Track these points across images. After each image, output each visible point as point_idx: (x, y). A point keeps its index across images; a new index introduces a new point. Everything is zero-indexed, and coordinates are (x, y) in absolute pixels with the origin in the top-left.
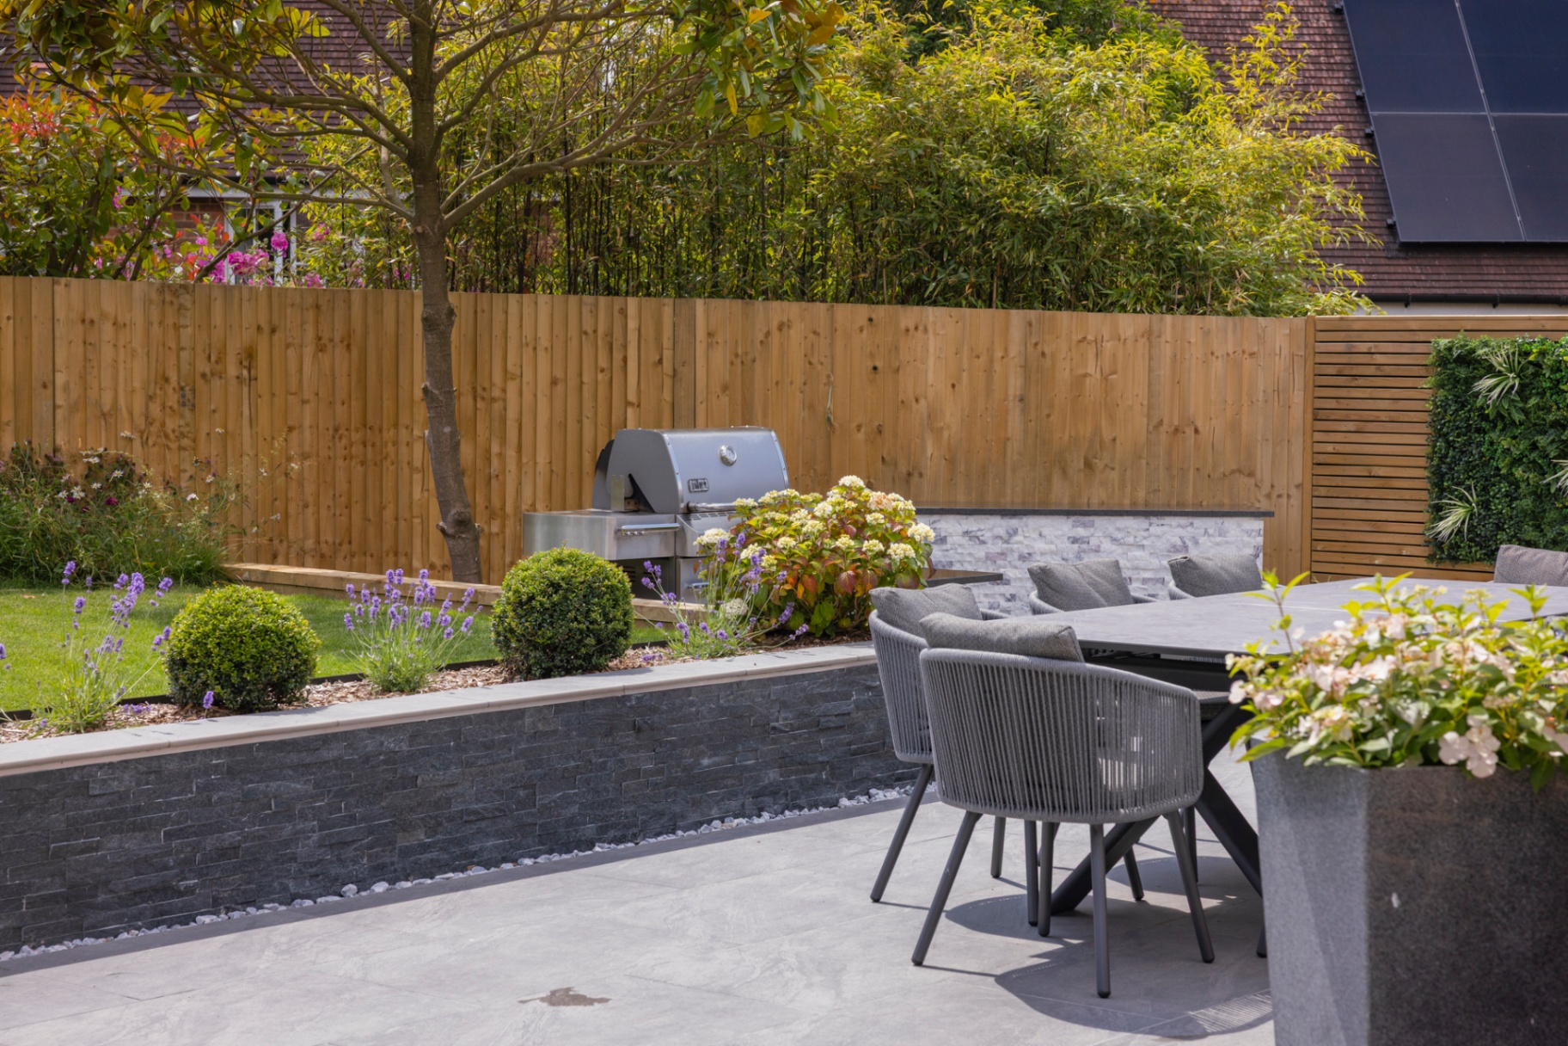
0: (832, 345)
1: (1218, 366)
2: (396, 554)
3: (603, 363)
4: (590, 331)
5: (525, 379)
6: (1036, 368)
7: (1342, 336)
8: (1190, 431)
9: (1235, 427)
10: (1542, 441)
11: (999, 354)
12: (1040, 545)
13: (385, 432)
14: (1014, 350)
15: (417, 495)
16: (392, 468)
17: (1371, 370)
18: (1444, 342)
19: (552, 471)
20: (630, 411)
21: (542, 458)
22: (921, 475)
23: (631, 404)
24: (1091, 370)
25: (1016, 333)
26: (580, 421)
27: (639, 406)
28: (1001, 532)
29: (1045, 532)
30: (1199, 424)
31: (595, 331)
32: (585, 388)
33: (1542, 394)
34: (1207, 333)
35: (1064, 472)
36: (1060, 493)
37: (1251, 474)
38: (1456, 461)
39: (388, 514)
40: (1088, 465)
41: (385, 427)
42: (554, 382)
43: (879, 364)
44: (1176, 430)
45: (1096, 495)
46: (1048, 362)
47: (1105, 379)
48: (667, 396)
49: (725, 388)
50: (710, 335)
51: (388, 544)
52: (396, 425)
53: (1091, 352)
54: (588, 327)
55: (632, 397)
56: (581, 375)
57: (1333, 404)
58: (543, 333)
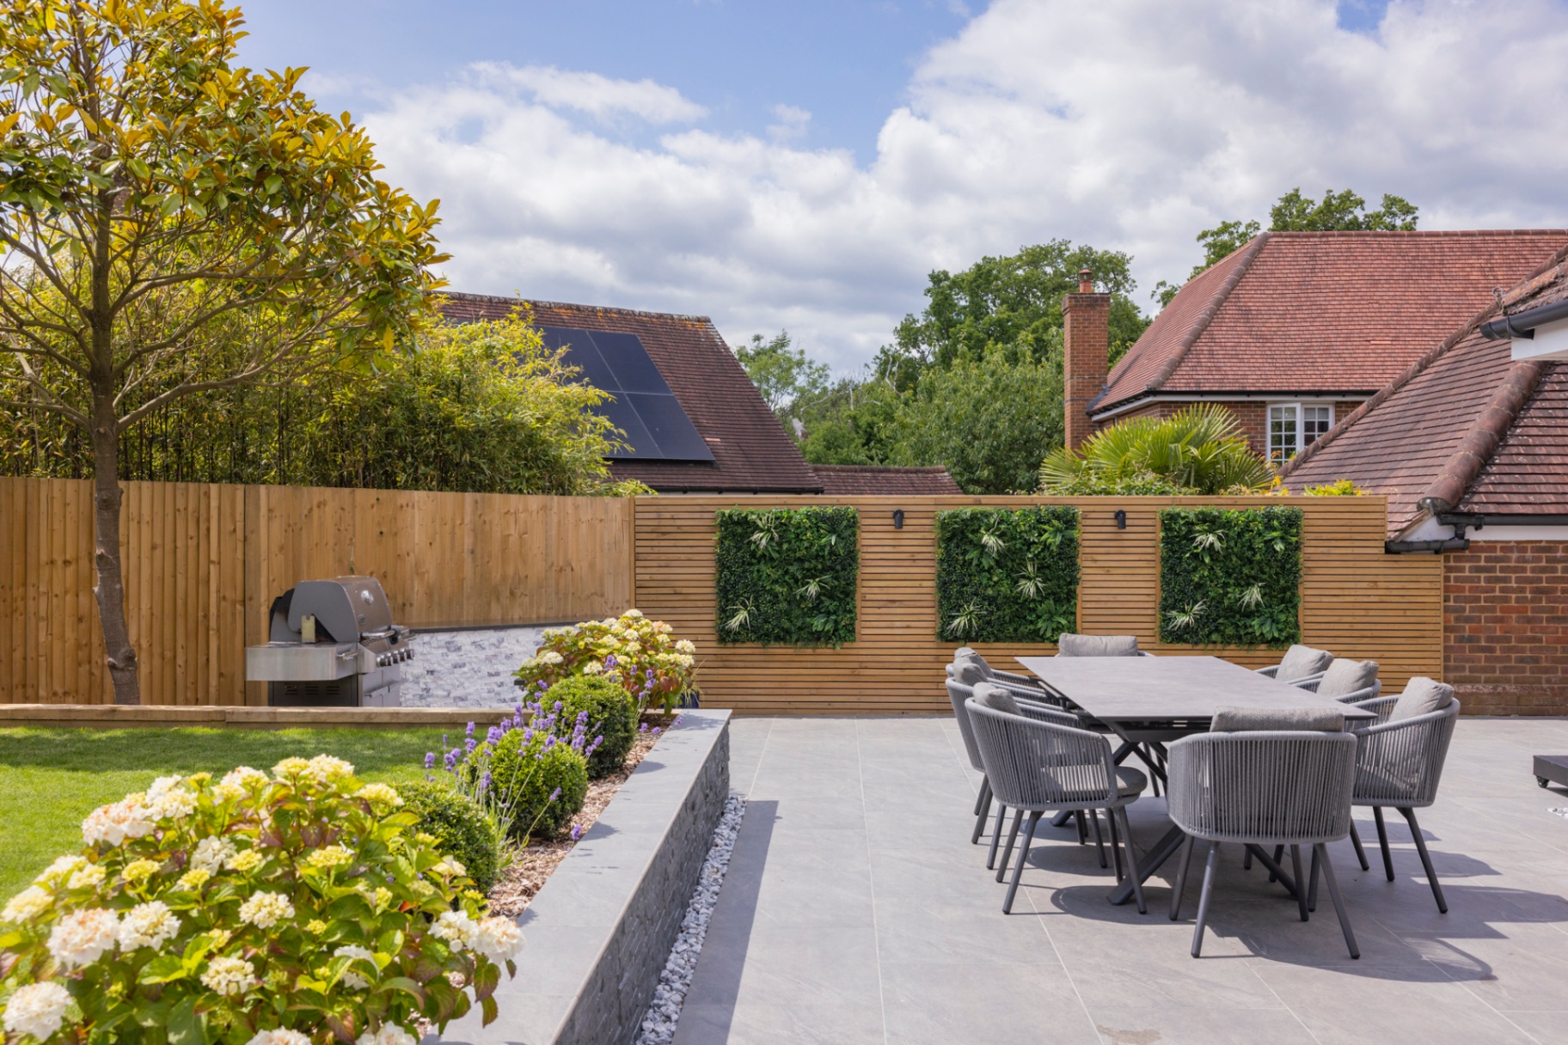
0: (353, 517)
1: (584, 528)
2: (24, 686)
3: (192, 532)
4: (182, 508)
5: (131, 545)
6: (481, 532)
7: (654, 508)
8: (569, 569)
9: (592, 566)
10: (792, 569)
11: (458, 522)
12: (517, 648)
13: (15, 591)
14: (467, 519)
15: (42, 638)
16: (22, 618)
17: (675, 529)
18: (727, 512)
19: (152, 614)
20: (212, 567)
21: (145, 605)
22: (411, 605)
23: (213, 562)
24: (512, 531)
25: (468, 508)
26: (175, 577)
27: (219, 563)
28: (494, 640)
29: (520, 639)
30: (574, 565)
31: (186, 509)
32: (178, 551)
33: (789, 542)
34: (577, 507)
35: (498, 599)
36: (496, 613)
37: (602, 595)
38: (736, 583)
39: (18, 655)
40: (512, 593)
41: (15, 586)
42: (153, 548)
43: (384, 530)
44: (561, 570)
45: (516, 614)
46: (487, 527)
47: (521, 537)
48: (239, 555)
49: (281, 548)
50: (270, 510)
51: (17, 679)
52: (25, 584)
53: (512, 519)
54: (181, 505)
55: (214, 557)
56: (175, 541)
57: (649, 550)
58: (146, 511)
